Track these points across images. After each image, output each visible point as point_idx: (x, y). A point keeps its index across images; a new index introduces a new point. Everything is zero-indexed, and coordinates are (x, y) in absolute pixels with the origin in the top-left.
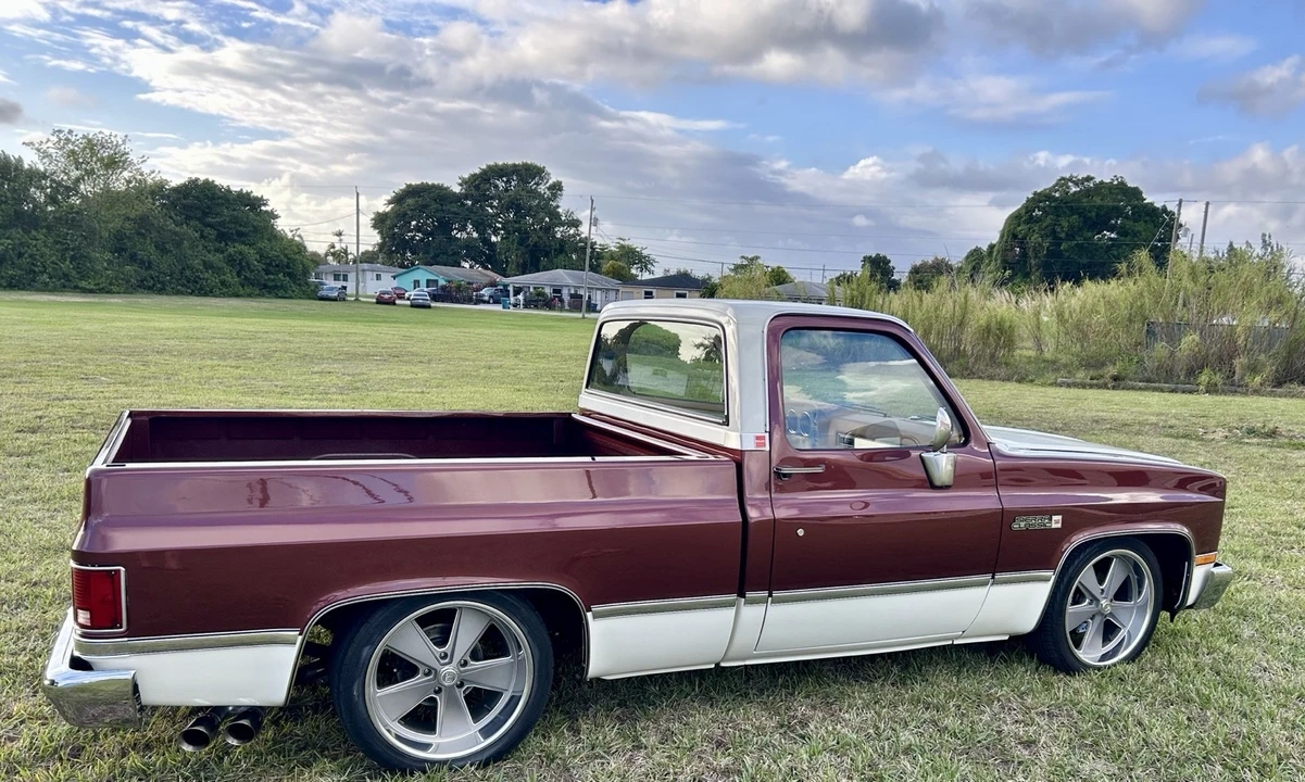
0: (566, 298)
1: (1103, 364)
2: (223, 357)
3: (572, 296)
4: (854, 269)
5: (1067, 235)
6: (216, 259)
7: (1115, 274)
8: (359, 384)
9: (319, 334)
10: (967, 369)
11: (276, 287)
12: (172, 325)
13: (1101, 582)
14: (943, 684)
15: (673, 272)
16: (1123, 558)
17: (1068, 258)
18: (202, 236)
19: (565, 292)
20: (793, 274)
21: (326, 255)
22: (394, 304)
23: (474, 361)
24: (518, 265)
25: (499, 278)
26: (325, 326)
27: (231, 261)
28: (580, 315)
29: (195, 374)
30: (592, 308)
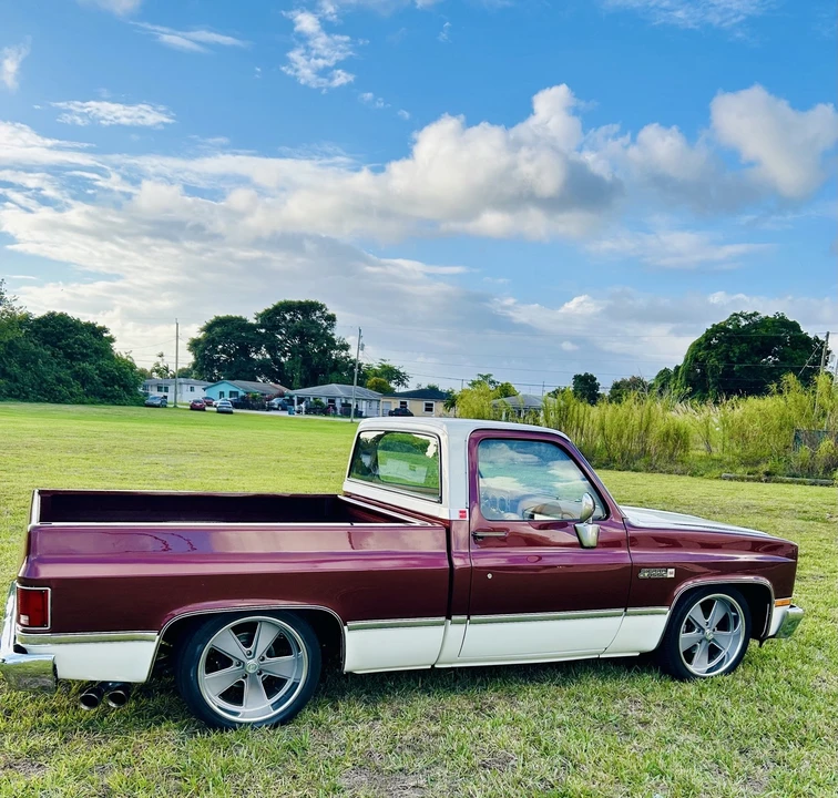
0: (338, 406)
1: (758, 463)
2: (75, 451)
3: (343, 405)
4: (567, 386)
5: (738, 358)
6: (65, 374)
7: (767, 392)
8: (180, 473)
9: (148, 434)
10: (651, 465)
11: (113, 396)
12: (33, 426)
13: (706, 617)
14: (591, 684)
15: (424, 386)
16: (722, 600)
17: (739, 377)
18: (53, 354)
19: (338, 401)
20: (517, 389)
21: (152, 371)
22: (204, 410)
23: (266, 455)
24: (301, 380)
25: (286, 391)
26: (153, 427)
27: (76, 376)
28: (349, 420)
29: (57, 464)
30: (359, 415)
